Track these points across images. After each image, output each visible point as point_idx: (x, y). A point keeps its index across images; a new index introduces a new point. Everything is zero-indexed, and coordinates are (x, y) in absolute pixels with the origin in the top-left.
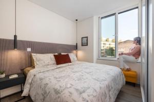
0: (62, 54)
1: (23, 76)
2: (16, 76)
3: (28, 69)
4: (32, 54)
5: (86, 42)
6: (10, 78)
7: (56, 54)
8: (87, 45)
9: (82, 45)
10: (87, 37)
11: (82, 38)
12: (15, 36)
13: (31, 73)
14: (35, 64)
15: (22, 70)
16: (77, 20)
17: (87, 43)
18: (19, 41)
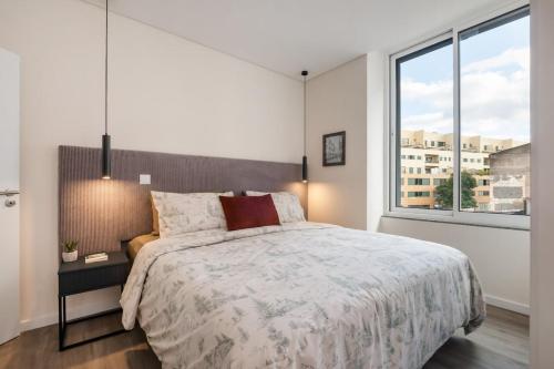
0: (250, 193)
1: (127, 260)
2: (102, 257)
3: (140, 239)
4: (153, 193)
5: (338, 151)
6: (87, 261)
7: (230, 194)
8: (343, 163)
9: (325, 164)
10: (343, 134)
11: (325, 137)
12: (106, 139)
13: (147, 250)
14: (161, 226)
15: (125, 243)
16: (305, 73)
17: (343, 156)
18: (117, 151)
